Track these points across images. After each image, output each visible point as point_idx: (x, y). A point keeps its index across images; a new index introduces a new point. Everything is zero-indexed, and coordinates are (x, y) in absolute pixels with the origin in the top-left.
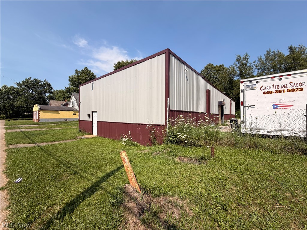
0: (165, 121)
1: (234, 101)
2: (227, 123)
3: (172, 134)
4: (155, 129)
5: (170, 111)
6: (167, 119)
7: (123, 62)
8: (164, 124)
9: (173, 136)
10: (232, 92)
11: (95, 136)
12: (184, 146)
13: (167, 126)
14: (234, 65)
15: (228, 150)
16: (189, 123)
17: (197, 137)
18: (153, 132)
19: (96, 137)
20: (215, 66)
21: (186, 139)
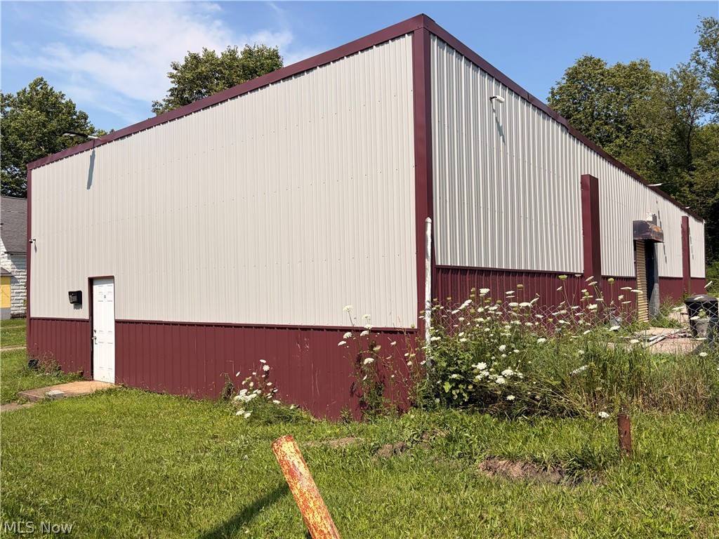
0: (419, 315)
1: (698, 217)
2: (672, 316)
3: (451, 369)
4: (377, 348)
5: (436, 269)
6: (428, 305)
7: (210, 57)
8: (416, 327)
9: (454, 376)
10: (688, 178)
11: (105, 387)
12: (501, 416)
13: (427, 335)
14: (693, 64)
15: (684, 425)
16: (518, 322)
17: (557, 376)
18: (368, 360)
19: (110, 390)
20: (610, 65)
21: (509, 387)
